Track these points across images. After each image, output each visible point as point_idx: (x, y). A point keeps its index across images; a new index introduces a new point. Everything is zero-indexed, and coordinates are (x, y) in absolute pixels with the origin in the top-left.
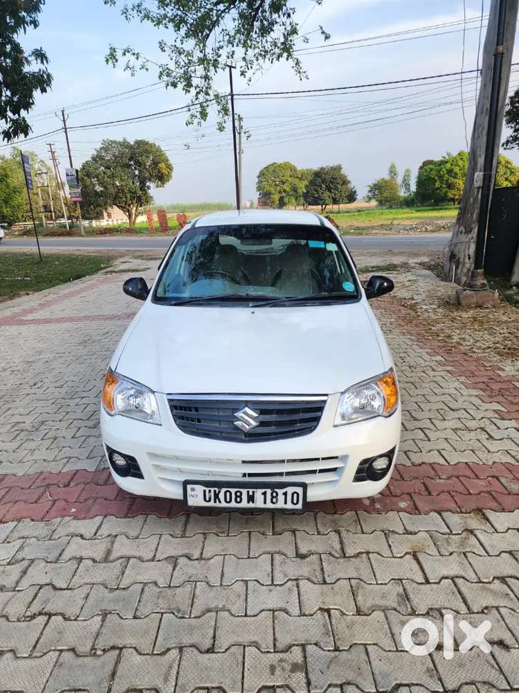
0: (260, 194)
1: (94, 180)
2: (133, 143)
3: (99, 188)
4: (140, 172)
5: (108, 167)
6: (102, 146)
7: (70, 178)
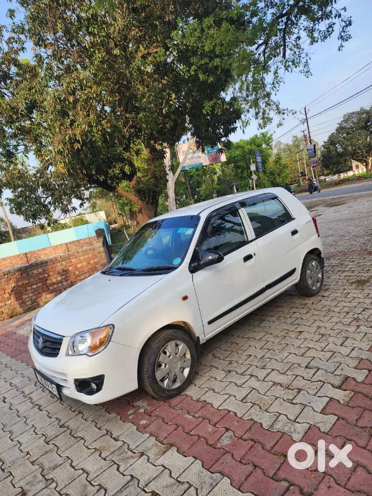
3: (341, 150)
5: (348, 134)
6: (343, 119)
7: (309, 151)
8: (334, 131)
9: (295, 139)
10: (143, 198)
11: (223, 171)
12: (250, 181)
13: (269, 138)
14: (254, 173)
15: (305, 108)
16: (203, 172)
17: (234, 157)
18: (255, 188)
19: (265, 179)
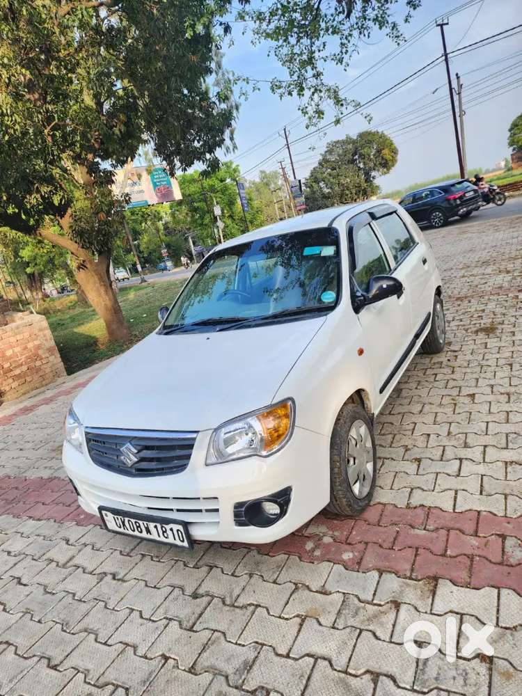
0: (514, 149)
1: (322, 184)
2: (355, 138)
3: (326, 191)
4: (364, 164)
5: (333, 169)
6: (326, 149)
7: (293, 189)
8: (316, 165)
9: (263, 175)
10: (88, 245)
11: (173, 215)
12: (216, 230)
13: (235, 171)
14: (220, 219)
15: (285, 129)
16: (142, 216)
17: (189, 195)
18: (222, 240)
19: (234, 228)
